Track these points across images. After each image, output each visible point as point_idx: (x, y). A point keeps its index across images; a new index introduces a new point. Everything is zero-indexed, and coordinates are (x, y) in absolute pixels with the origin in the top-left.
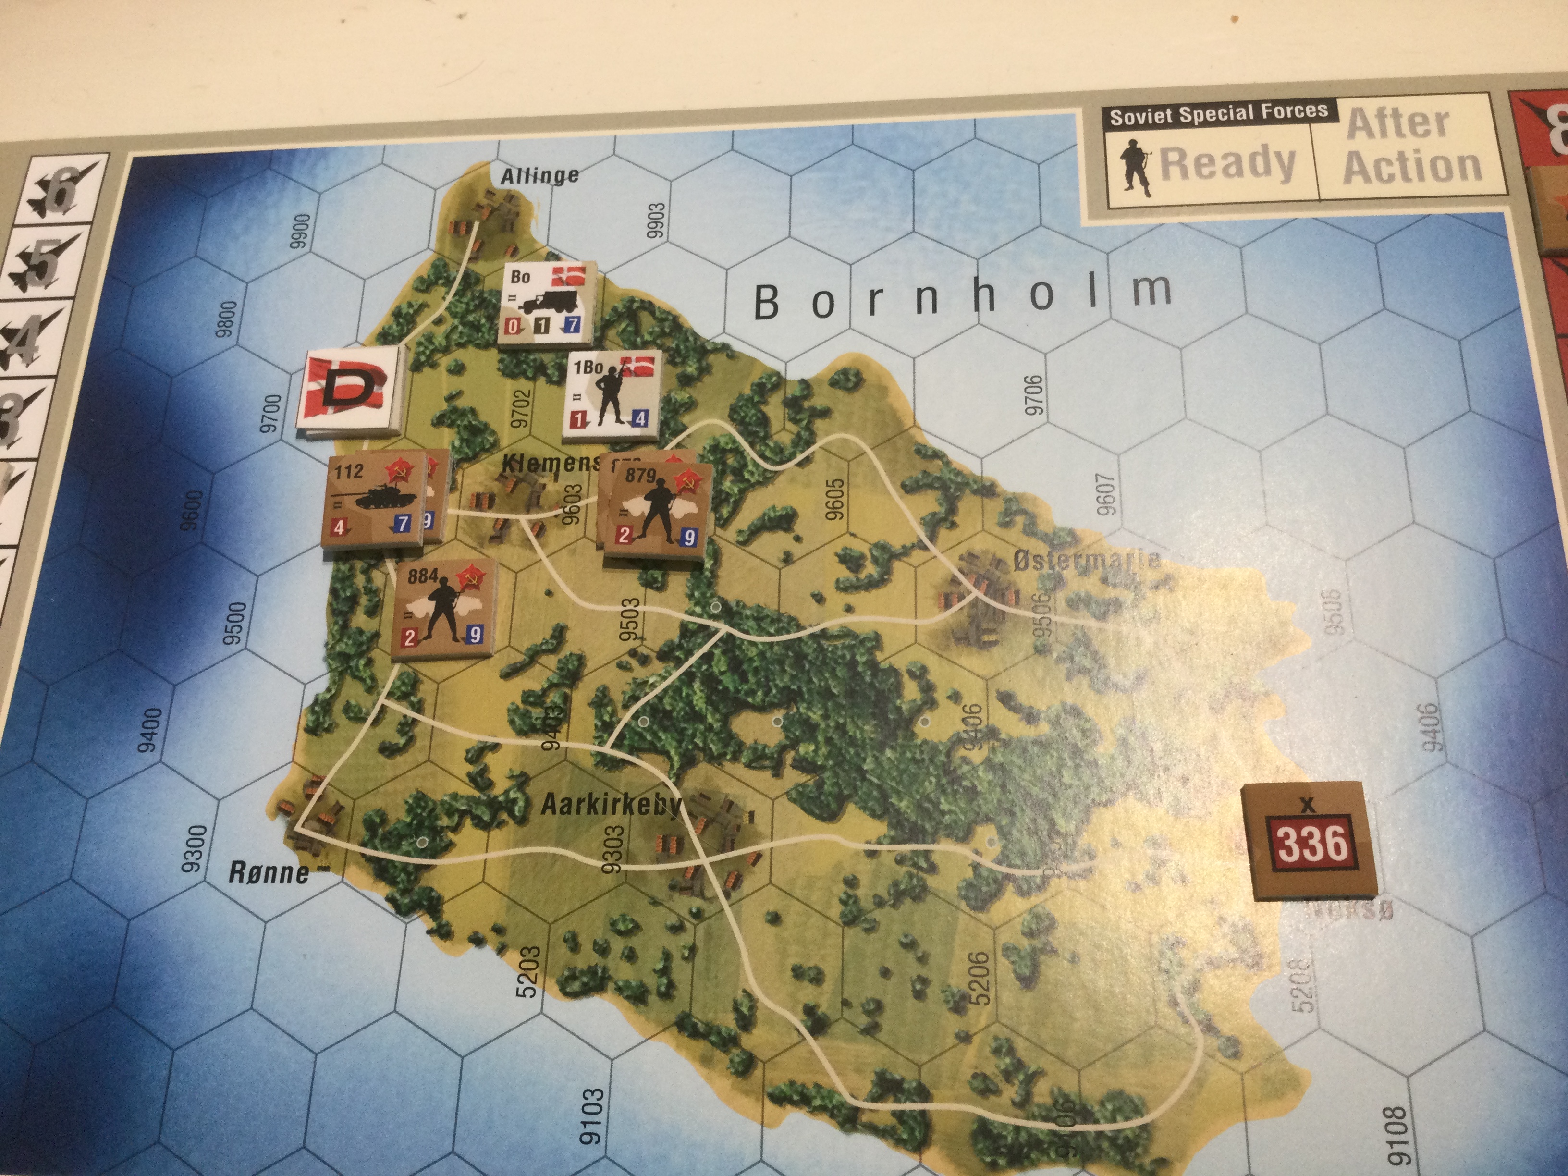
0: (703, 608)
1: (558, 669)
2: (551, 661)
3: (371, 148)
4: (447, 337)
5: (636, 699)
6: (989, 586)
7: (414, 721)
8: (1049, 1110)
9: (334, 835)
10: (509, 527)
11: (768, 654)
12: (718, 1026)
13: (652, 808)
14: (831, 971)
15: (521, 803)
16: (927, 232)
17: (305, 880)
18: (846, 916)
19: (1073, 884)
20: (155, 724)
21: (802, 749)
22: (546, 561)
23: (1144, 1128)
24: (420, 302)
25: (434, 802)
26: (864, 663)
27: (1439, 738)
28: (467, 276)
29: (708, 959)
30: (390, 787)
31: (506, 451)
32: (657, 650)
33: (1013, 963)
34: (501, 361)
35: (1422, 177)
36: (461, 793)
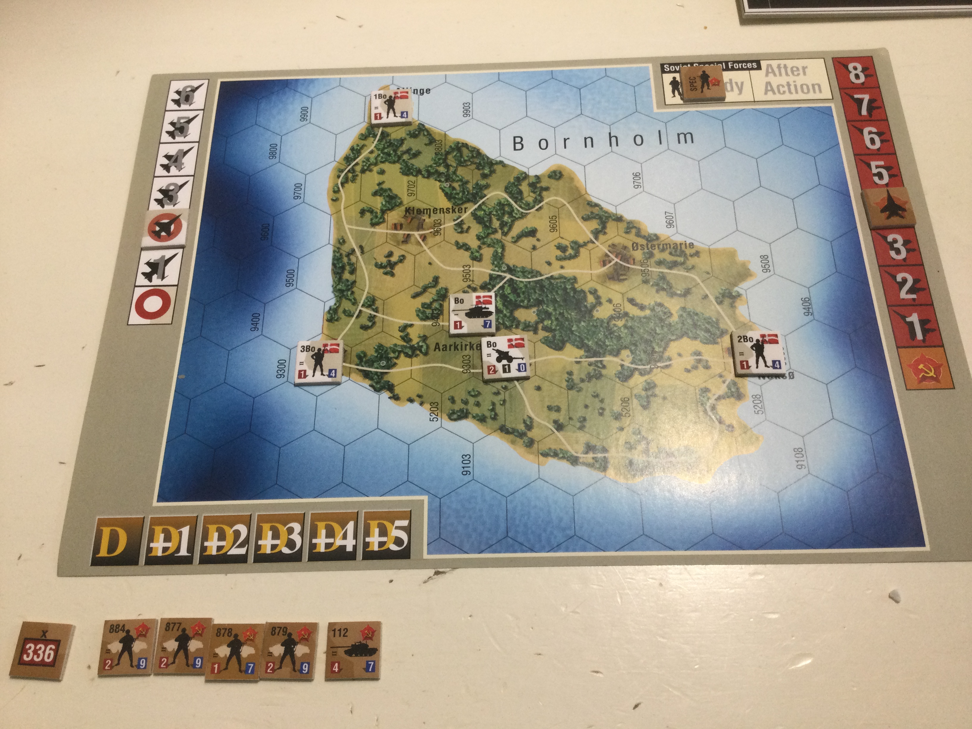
0: (499, 268)
1: (437, 294)
2: (434, 291)
3: (334, 79)
4: (376, 159)
6: (622, 257)
7: (375, 316)
8: (656, 454)
10: (410, 237)
11: (528, 286)
12: (517, 429)
14: (564, 407)
15: (425, 347)
16: (587, 114)
18: (568, 386)
19: (663, 370)
20: (257, 320)
21: (546, 323)
24: (362, 144)
25: (387, 348)
26: (570, 289)
27: (811, 310)
28: (383, 133)
29: (511, 404)
30: (367, 342)
31: (406, 206)
32: (480, 285)
33: (639, 401)
34: (401, 168)
35: (797, 92)
36: (398, 344)
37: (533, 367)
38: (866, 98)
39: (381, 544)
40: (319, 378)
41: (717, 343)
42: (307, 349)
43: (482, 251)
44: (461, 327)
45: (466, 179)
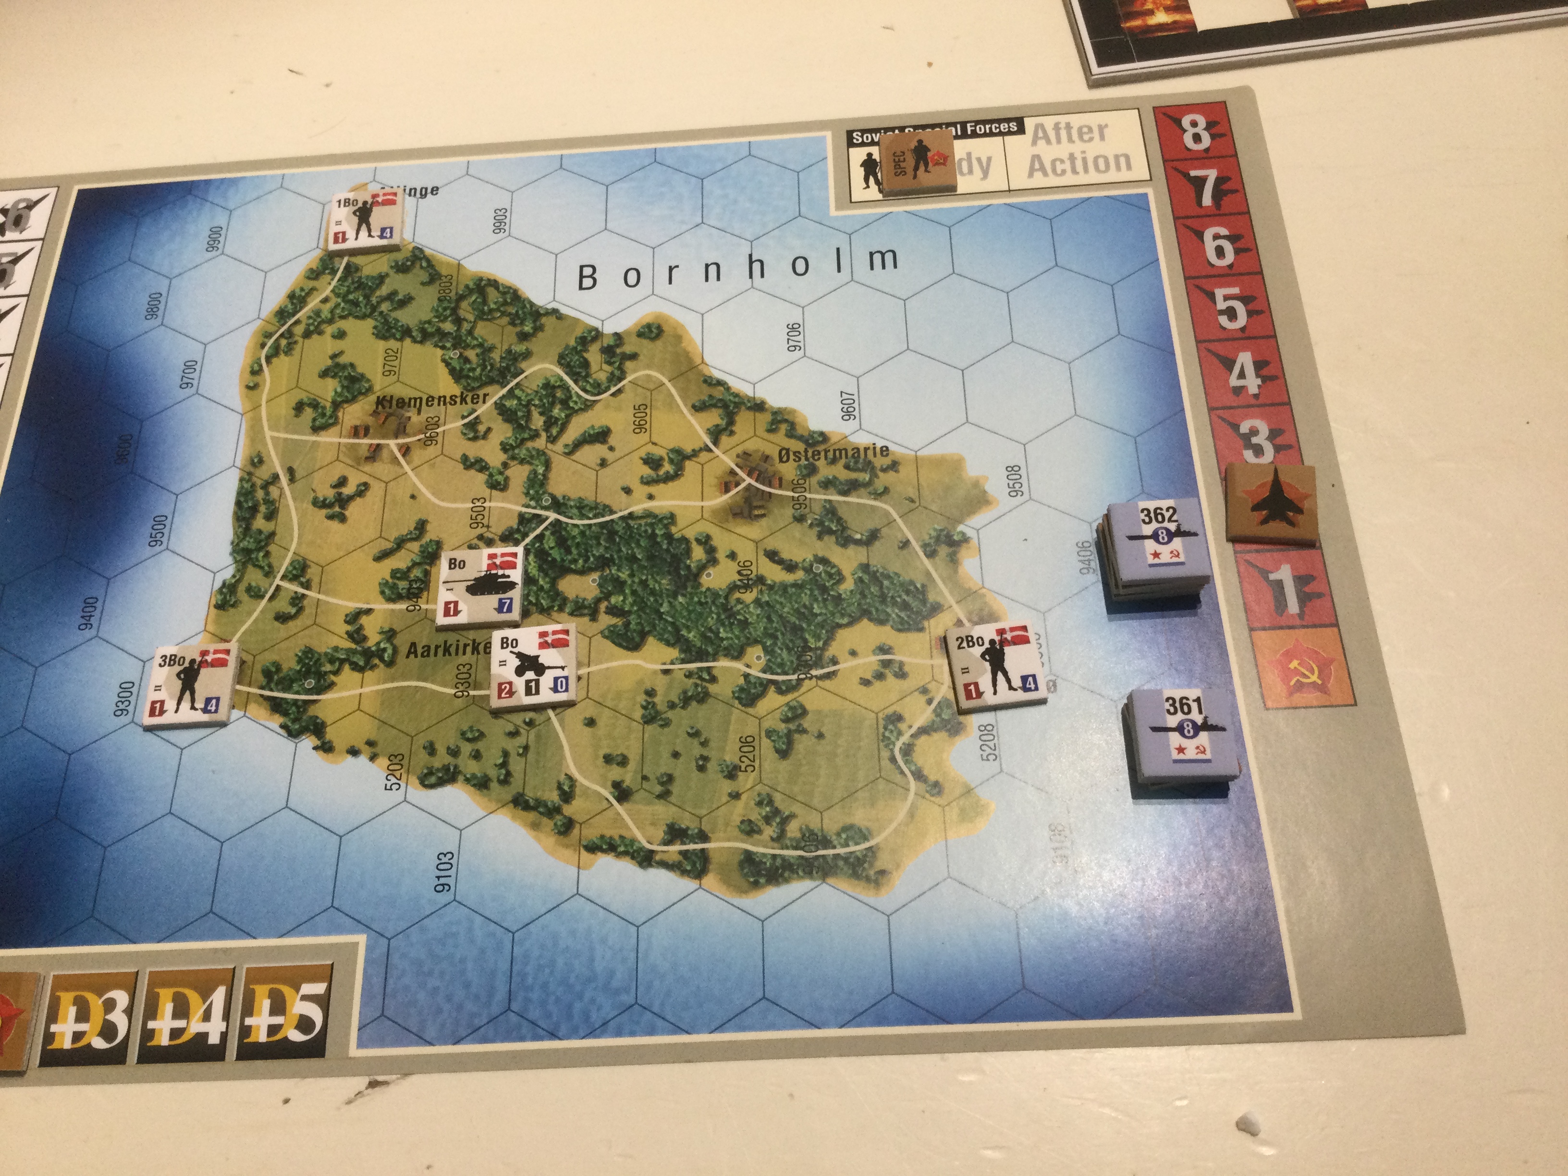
0: (537, 502)
1: (420, 551)
2: (415, 546)
3: (272, 177)
4: (332, 312)
6: (759, 475)
7: (303, 596)
8: (798, 841)
10: (381, 449)
11: (588, 533)
12: (545, 801)
14: (633, 756)
15: (390, 651)
16: (712, 223)
18: (646, 717)
19: (820, 683)
20: (93, 609)
21: (613, 600)
22: (410, 473)
23: (870, 848)
24: (310, 287)
25: (319, 654)
26: (662, 535)
27: (1092, 564)
28: (348, 266)
29: (538, 753)
30: (283, 645)
31: (378, 394)
32: (500, 533)
33: (773, 741)
34: (375, 327)
35: (1086, 170)
36: (341, 646)
37: (584, 682)
38: (1212, 175)
39: (273, 1030)
40: (186, 715)
41: (921, 630)
42: (170, 660)
43: (508, 472)
44: (457, 612)
45: (490, 342)
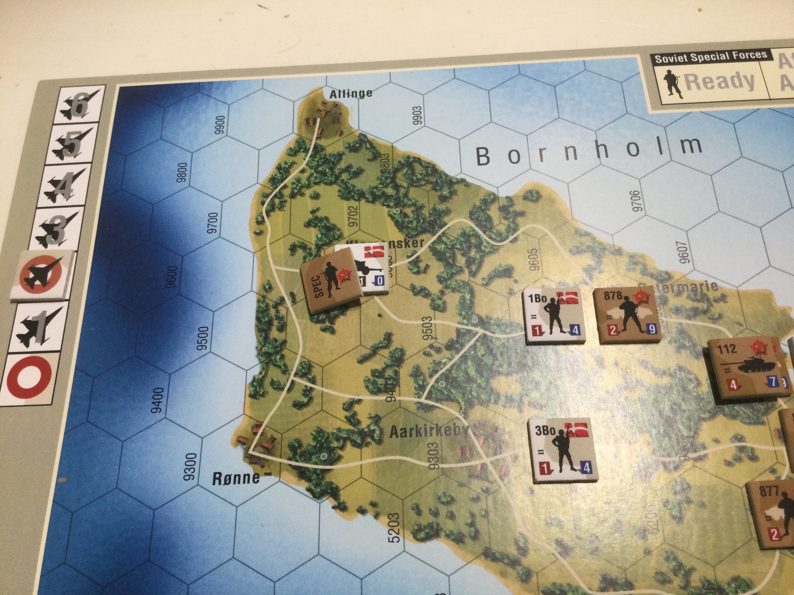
0: (468, 320)
1: (390, 357)
2: (386, 352)
3: (256, 81)
4: (308, 179)
5: (437, 372)
7: (311, 388)
9: (272, 455)
11: (507, 344)
12: (507, 554)
13: (452, 432)
14: (567, 520)
15: (378, 432)
16: (566, 118)
17: (258, 481)
19: (695, 463)
20: (160, 397)
22: (376, 298)
24: (291, 161)
25: (328, 434)
28: (316, 147)
29: (496, 515)
30: (301, 427)
31: (347, 239)
32: (445, 344)
33: (669, 509)
34: (339, 191)
36: (343, 428)
41: (762, 423)
43: (445, 298)
45: (420, 203)
